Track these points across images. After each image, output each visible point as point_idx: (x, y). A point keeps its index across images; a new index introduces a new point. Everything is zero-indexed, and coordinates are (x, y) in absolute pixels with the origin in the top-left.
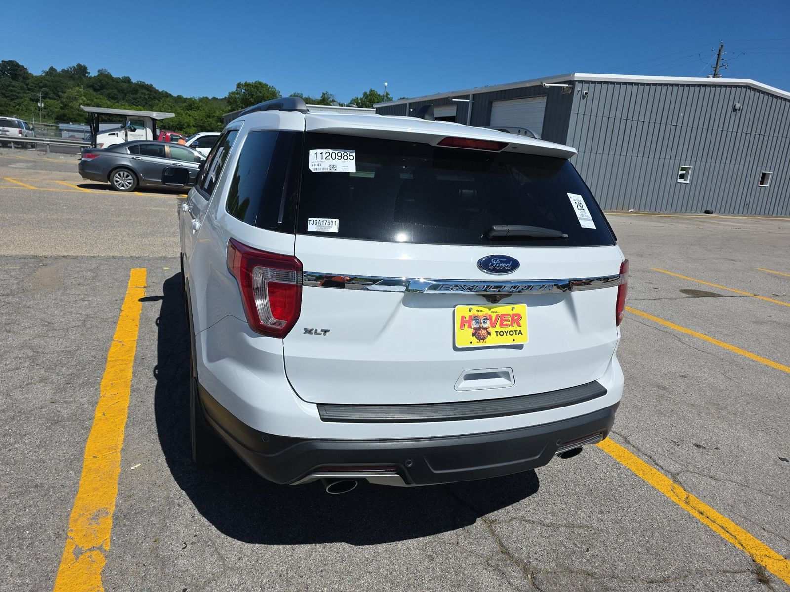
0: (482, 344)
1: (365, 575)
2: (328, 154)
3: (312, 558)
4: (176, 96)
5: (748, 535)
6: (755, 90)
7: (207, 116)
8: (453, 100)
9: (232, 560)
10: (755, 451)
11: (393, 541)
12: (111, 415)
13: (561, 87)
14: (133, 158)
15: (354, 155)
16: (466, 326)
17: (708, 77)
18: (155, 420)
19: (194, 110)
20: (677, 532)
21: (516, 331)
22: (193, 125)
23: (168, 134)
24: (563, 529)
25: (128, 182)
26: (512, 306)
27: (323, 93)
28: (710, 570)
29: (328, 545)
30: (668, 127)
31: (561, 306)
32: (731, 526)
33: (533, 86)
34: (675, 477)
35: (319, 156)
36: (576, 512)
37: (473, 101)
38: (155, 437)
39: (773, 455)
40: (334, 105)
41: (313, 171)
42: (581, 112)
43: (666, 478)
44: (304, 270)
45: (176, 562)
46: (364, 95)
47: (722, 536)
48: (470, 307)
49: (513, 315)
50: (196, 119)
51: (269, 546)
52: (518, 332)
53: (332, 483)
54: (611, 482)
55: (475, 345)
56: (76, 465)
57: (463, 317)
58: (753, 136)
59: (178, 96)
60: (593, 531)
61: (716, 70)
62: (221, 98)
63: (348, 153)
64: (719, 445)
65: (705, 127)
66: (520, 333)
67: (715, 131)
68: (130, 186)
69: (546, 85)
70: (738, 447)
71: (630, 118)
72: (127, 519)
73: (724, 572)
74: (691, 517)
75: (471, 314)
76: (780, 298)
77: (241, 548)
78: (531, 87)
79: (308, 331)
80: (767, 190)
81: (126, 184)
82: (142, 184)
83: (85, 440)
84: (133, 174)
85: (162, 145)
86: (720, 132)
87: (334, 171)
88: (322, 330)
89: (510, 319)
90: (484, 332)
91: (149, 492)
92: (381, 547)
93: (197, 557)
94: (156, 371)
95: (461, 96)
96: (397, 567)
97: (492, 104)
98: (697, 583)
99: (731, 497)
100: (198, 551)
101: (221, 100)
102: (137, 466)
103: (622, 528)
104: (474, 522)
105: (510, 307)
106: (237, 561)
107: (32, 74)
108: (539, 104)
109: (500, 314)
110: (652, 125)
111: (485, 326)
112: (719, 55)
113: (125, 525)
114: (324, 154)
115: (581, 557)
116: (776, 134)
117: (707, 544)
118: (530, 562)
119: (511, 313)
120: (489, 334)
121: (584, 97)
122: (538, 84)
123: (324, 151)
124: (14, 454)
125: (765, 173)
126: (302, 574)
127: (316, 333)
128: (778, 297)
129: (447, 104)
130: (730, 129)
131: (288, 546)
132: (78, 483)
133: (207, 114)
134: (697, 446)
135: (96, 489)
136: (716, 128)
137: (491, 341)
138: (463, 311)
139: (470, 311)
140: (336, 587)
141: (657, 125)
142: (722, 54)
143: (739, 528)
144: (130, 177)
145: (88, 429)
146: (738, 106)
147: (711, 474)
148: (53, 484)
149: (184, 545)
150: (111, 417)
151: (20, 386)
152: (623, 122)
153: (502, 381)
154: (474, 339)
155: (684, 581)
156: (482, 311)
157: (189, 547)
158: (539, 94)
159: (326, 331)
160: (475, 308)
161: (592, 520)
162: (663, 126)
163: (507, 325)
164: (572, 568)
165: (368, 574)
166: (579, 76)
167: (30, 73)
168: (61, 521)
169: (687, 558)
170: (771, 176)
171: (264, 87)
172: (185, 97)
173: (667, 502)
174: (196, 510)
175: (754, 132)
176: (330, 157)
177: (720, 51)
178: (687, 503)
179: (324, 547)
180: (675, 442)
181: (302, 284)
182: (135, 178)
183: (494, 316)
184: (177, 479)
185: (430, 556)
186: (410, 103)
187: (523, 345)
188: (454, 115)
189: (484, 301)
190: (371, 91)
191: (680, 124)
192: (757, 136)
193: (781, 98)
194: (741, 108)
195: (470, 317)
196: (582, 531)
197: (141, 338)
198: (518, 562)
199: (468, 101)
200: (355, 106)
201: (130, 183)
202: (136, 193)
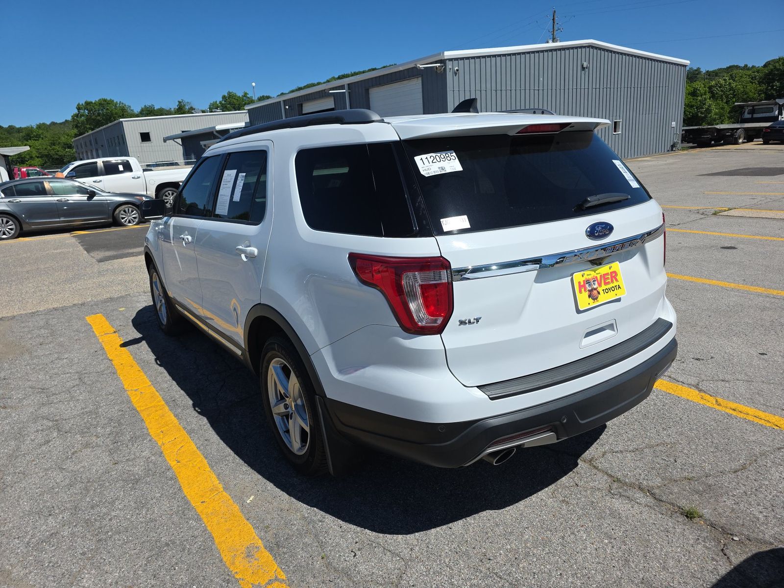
0: (597, 304)
1: (524, 531)
2: (432, 158)
3: (471, 530)
4: (7, 126)
5: (777, 417)
6: (596, 48)
7: (51, 143)
8: (330, 92)
9: (406, 553)
10: (740, 353)
11: (527, 497)
12: (186, 460)
13: (434, 67)
14: (9, 202)
15: (454, 154)
16: (583, 289)
17: (548, 42)
18: (233, 453)
19: (34, 140)
20: (728, 429)
21: (616, 286)
22: (36, 156)
23: (23, 170)
24: (646, 450)
25: (9, 229)
26: (609, 266)
27: (179, 102)
28: (769, 451)
29: (476, 516)
30: (532, 91)
31: (637, 258)
32: (761, 414)
33: (406, 69)
34: (697, 387)
35: (425, 161)
36: (647, 435)
37: (350, 91)
38: (245, 468)
39: (754, 352)
40: (196, 113)
41: (427, 176)
42: (456, 89)
43: (692, 390)
44: (452, 267)
45: (357, 569)
46: (223, 98)
47: (760, 423)
48: (582, 273)
49: (611, 273)
50: (38, 149)
51: (428, 532)
52: (617, 287)
53: (498, 456)
54: (655, 404)
55: (592, 305)
56: (190, 514)
57: (579, 283)
58: (601, 89)
59: (9, 126)
60: (669, 446)
61: (553, 34)
62: (62, 121)
63: (449, 154)
64: (712, 355)
65: (562, 88)
66: (619, 287)
67: (571, 90)
68: (13, 232)
69: (420, 66)
70: (726, 353)
71: (499, 88)
72: (281, 547)
73: (779, 449)
74: (730, 415)
75: (584, 279)
76: (677, 227)
77: (405, 540)
78: (404, 70)
79: (462, 323)
80: (620, 136)
81: (7, 231)
82: (26, 228)
83: (180, 489)
84: (14, 219)
85: (40, 182)
86: (575, 90)
87: (444, 172)
88: (474, 319)
89: (609, 276)
90: (595, 292)
91: (282, 518)
92: (521, 505)
93: (373, 559)
94: (197, 409)
95: (336, 87)
96: (544, 517)
97: (368, 91)
98: (767, 463)
99: (746, 392)
100: (369, 554)
101: (61, 124)
102: (251, 499)
103: (687, 437)
104: (577, 465)
105: (608, 266)
106: (410, 552)
108: (416, 85)
109: (602, 274)
110: (518, 92)
111: (595, 287)
112: (553, 20)
113: (284, 553)
114: (429, 158)
115: (675, 468)
116: (619, 86)
117: (754, 432)
118: (641, 483)
119: (609, 271)
120: (599, 293)
121: (456, 74)
122: (412, 65)
123: (428, 156)
124: (117, 522)
125: (616, 122)
126: (473, 546)
127: (470, 322)
128: (675, 227)
129: (323, 97)
130: (583, 87)
131: (444, 527)
132: (206, 530)
133: (50, 141)
134: (697, 359)
135: (229, 530)
136: (571, 87)
137: (603, 298)
138: (578, 277)
139: (583, 276)
140: (509, 547)
141: (523, 92)
142: (556, 19)
143: (767, 414)
144: (11, 223)
145: (174, 478)
146: (585, 65)
147: (721, 378)
148: (182, 537)
149: (352, 553)
150: (187, 462)
151: (67, 458)
152: (494, 92)
153: (608, 333)
154: (591, 300)
155: (756, 464)
156: (590, 275)
157: (358, 553)
158: (413, 76)
159: (477, 320)
160: (586, 273)
161: (662, 437)
162: (527, 91)
163: (608, 283)
164: (674, 477)
165: (526, 529)
166: (448, 54)
168: (219, 568)
169: (747, 447)
170: (621, 123)
171: (110, 104)
172: (18, 126)
173: (704, 409)
174: (339, 520)
175: (602, 87)
176: (435, 160)
177: (554, 16)
178: (719, 405)
179: (475, 519)
180: (679, 360)
181: (452, 281)
182: (17, 222)
183: (598, 276)
184: (299, 499)
185: (563, 501)
186: (284, 101)
187: (620, 298)
188: (333, 107)
189: (590, 265)
190: (229, 93)
191: (541, 88)
192: (605, 89)
193: (618, 53)
194: (588, 66)
195: (584, 281)
196: (660, 448)
197: (155, 383)
198: (631, 486)
199: (344, 91)
200: (218, 110)
201: (11, 229)
202: (20, 238)
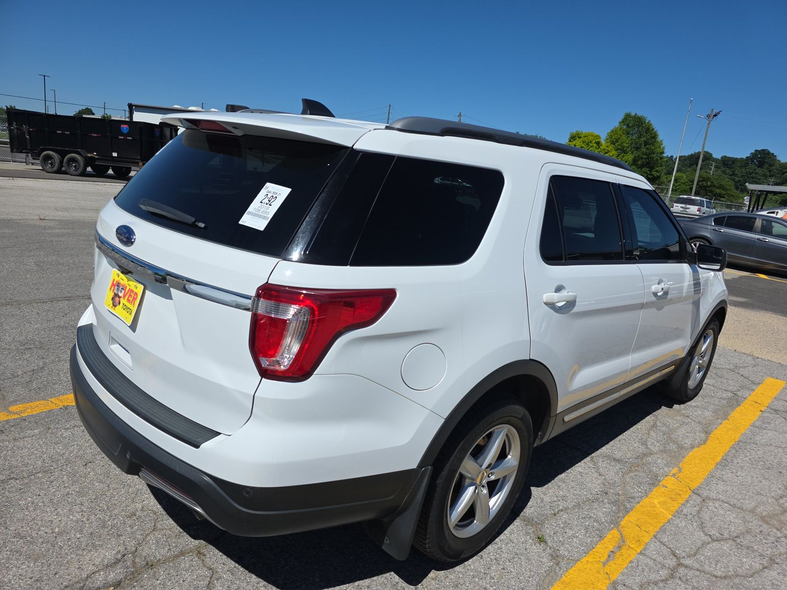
107: (780, 161)
167: (778, 160)
